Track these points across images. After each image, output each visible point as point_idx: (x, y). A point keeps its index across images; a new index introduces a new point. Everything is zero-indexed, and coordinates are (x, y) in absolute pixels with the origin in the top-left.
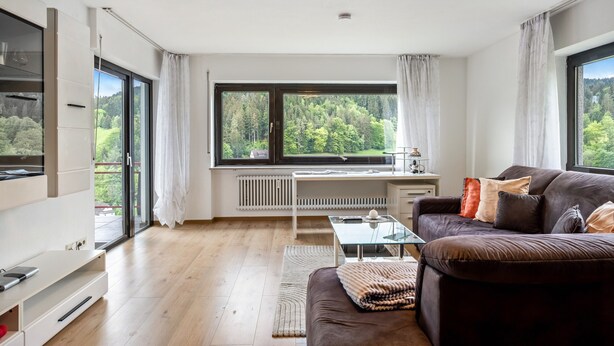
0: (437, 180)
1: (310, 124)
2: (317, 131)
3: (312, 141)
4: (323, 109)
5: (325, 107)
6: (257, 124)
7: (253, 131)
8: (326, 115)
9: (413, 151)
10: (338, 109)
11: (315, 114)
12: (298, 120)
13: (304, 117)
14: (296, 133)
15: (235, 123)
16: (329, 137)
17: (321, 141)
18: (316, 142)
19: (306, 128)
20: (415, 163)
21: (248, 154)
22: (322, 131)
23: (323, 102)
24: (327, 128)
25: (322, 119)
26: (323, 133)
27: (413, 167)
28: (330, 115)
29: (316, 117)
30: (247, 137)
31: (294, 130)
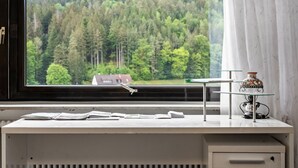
0: (286, 135)
1: (167, 43)
2: (176, 51)
3: (169, 65)
4: (183, 24)
5: (185, 22)
6: (101, 43)
7: (97, 52)
8: (187, 32)
9: (248, 77)
10: (202, 24)
11: (172, 31)
12: (152, 38)
13: (159, 35)
14: (150, 54)
15: (73, 42)
16: (190, 59)
17: (180, 64)
18: (174, 65)
19: (162, 48)
20: (251, 99)
21: (89, 80)
22: (181, 51)
23: (183, 16)
24: (187, 48)
25: (182, 37)
26: (183, 54)
27: (247, 108)
28: (192, 31)
29: (175, 35)
30: (89, 59)
31: (146, 51)
